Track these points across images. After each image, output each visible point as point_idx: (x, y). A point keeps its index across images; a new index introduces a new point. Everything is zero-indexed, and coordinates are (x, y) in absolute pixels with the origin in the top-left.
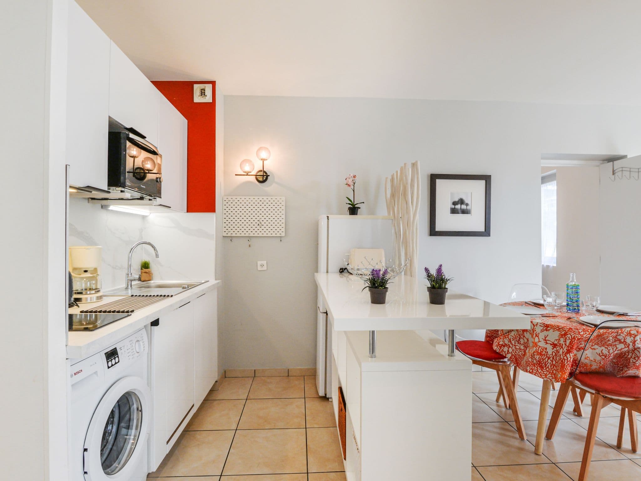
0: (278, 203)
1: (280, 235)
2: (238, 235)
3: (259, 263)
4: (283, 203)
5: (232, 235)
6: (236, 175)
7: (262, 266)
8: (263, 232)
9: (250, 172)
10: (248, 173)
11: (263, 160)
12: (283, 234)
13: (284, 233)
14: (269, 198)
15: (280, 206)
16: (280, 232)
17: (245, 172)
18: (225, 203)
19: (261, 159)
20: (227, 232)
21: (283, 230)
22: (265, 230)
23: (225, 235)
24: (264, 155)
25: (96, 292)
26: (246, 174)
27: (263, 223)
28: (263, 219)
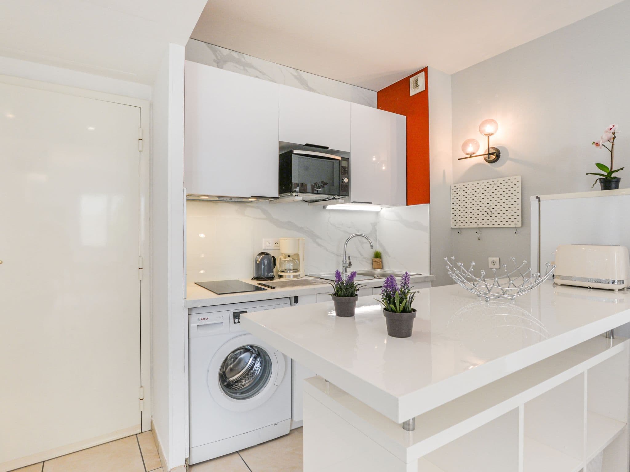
0: (512, 185)
1: (515, 226)
2: (466, 226)
3: (491, 259)
4: (519, 184)
5: (460, 227)
6: (459, 159)
7: (494, 263)
8: (493, 222)
9: (474, 153)
10: (472, 155)
11: (489, 135)
12: (519, 224)
13: (520, 222)
14: (501, 180)
15: (515, 187)
16: (515, 221)
17: (467, 154)
18: (453, 191)
19: (486, 135)
20: (455, 224)
21: (519, 218)
22: (496, 219)
23: (453, 226)
24: (489, 129)
25: (293, 272)
26: (470, 156)
27: (493, 211)
28: (493, 206)
